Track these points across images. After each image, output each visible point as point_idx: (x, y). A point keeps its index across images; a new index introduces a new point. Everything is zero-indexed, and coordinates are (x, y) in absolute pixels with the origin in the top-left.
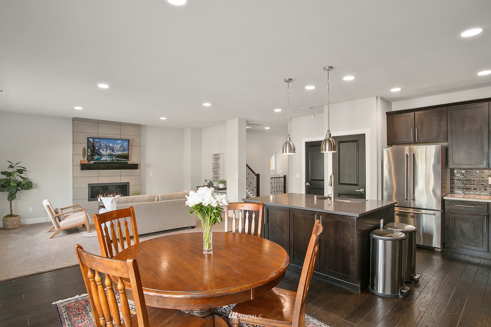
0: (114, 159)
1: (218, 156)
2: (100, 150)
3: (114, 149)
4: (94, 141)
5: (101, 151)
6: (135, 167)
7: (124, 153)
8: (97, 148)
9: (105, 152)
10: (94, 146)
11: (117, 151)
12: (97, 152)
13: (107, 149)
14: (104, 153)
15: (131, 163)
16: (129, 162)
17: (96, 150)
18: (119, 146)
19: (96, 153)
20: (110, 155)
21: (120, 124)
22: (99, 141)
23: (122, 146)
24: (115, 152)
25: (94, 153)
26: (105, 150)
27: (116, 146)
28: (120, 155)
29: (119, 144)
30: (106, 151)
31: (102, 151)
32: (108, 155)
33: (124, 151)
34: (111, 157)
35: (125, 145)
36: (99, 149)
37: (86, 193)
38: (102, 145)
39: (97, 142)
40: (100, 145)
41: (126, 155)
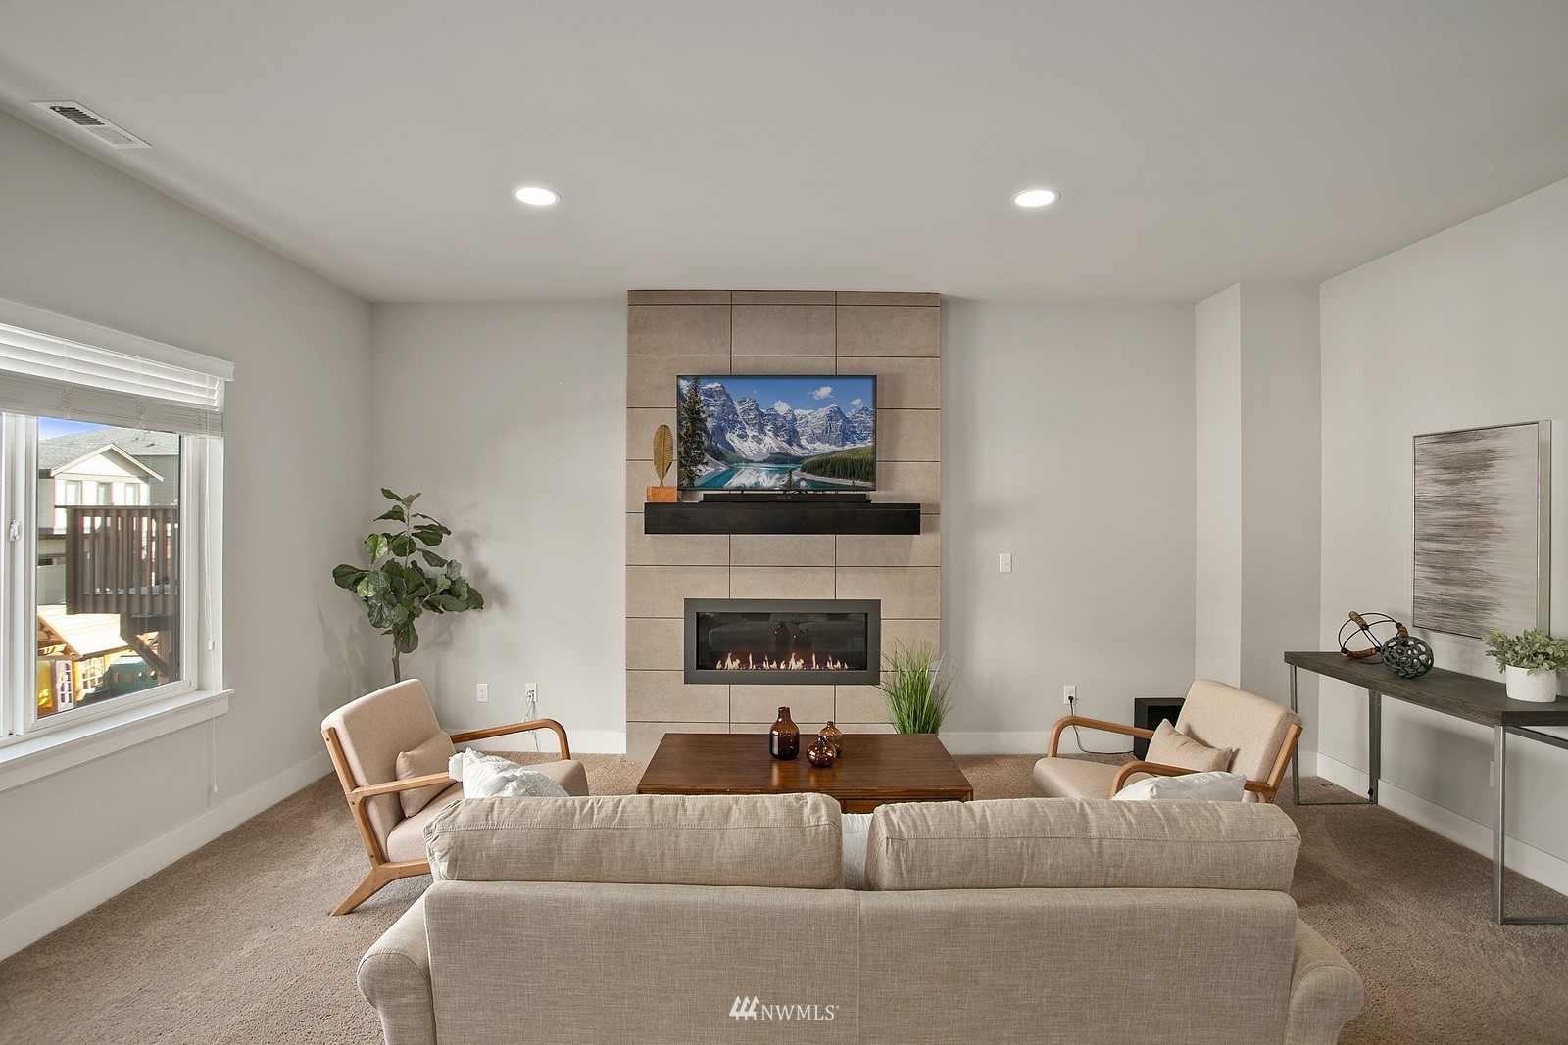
0: (795, 478)
1: (1473, 446)
2: (729, 436)
3: (795, 431)
4: (695, 389)
5: (732, 437)
6: (906, 519)
7: (847, 447)
8: (710, 424)
9: (754, 445)
10: (698, 413)
11: (813, 438)
12: (710, 445)
13: (762, 431)
14: (746, 447)
15: (890, 497)
16: (878, 496)
17: (706, 432)
18: (823, 412)
19: (707, 450)
20: (779, 461)
21: (834, 302)
22: (723, 391)
23: (839, 412)
24: (800, 446)
25: (698, 448)
26: (750, 433)
27: (807, 413)
28: (827, 462)
29: (823, 403)
30: (759, 441)
31: (736, 439)
32: (765, 462)
33: (846, 435)
34: (782, 471)
35: (853, 407)
36: (721, 430)
37: (674, 641)
38: (739, 409)
39: (710, 393)
40: (728, 407)
41: (857, 457)
